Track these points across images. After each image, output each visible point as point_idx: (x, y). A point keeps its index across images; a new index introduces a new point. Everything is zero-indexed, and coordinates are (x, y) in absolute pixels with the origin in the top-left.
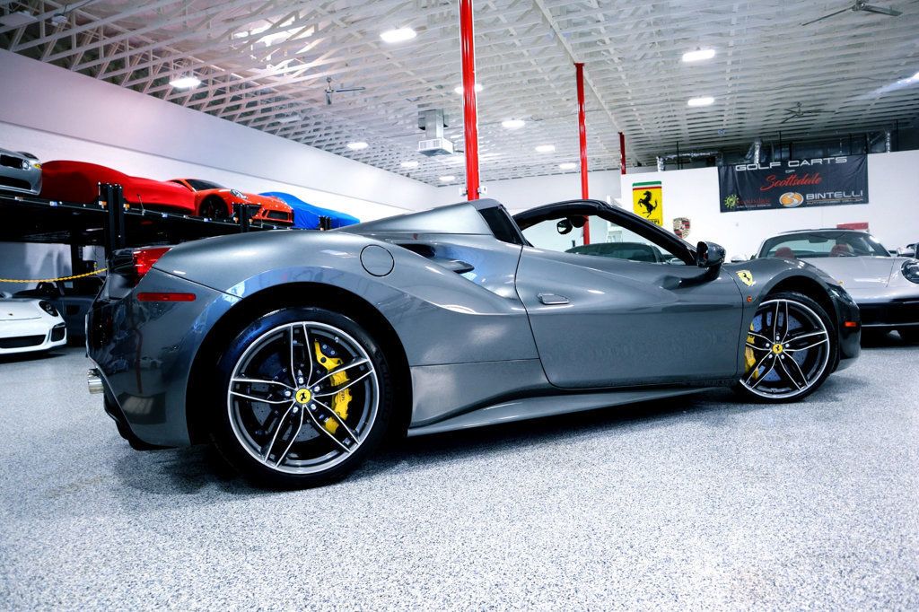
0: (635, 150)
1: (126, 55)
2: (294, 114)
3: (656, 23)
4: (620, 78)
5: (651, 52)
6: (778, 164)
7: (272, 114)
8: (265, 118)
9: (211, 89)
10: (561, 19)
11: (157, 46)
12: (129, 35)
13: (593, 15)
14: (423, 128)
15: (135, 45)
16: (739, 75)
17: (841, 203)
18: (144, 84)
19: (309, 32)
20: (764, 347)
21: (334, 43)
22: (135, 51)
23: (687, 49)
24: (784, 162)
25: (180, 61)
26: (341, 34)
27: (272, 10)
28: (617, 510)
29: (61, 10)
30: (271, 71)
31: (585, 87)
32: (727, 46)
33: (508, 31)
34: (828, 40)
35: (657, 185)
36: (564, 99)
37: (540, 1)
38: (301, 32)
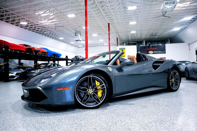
0: (120, 41)
1: (10, 16)
2: (48, 31)
3: (124, 16)
4: (117, 27)
5: (123, 22)
6: (148, 45)
7: (43, 31)
8: (41, 32)
9: (30, 25)
10: (105, 14)
11: (18, 15)
12: (11, 12)
13: (112, 14)
14: (76, 35)
15: (13, 14)
16: (141, 27)
17: (160, 53)
18: (14, 23)
19: (52, 14)
21: (57, 16)
22: (12, 16)
23: (131, 21)
24: (150, 45)
25: (23, 18)
26: (59, 15)
27: (44, 9)
28: (118, 114)
30: (43, 22)
31: (110, 28)
32: (139, 21)
33: (94, 16)
34: (158, 21)
35: (124, 49)
36: (105, 30)
37: (101, 10)
38: (50, 14)
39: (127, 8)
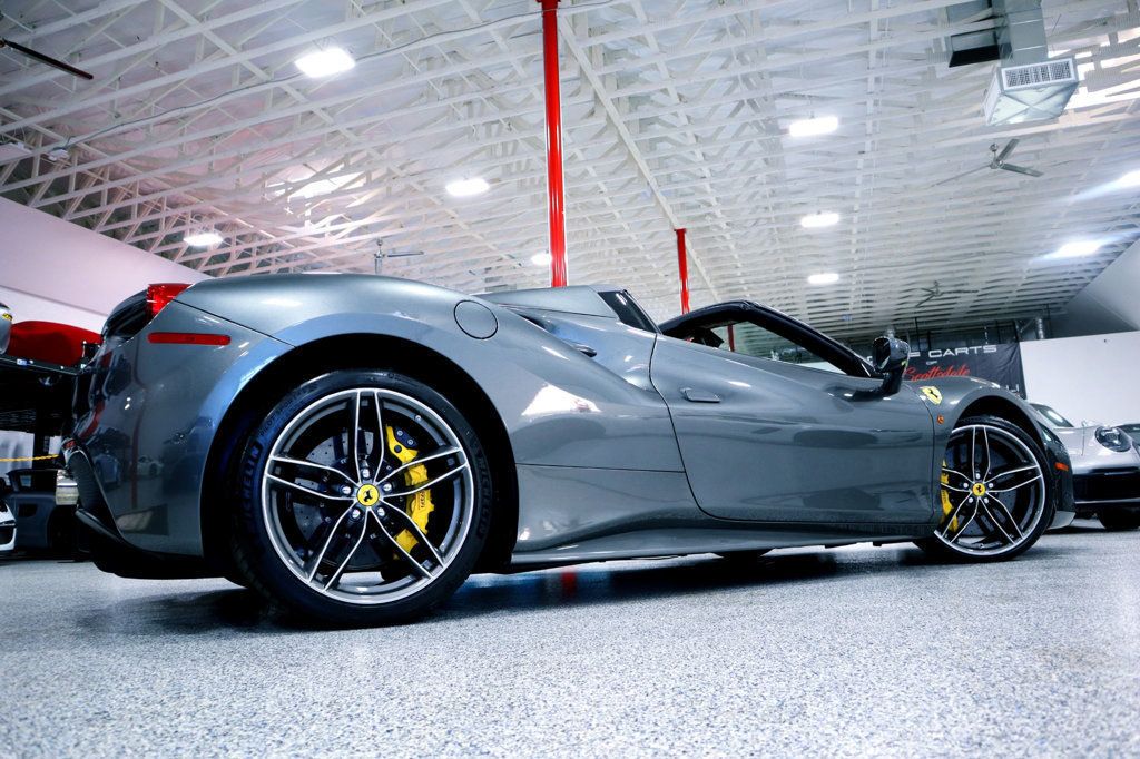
0: (746, 342)
3: (769, 182)
4: (728, 248)
5: (764, 218)
6: (918, 353)
9: (234, 249)
10: (659, 173)
11: (173, 194)
12: (141, 178)
13: (696, 170)
15: (145, 194)
16: (866, 246)
18: (152, 241)
19: (361, 184)
20: (962, 487)
21: (389, 196)
22: (147, 198)
23: (806, 214)
24: (923, 352)
25: (198, 217)
26: (397, 186)
29: (62, 144)
31: (687, 259)
33: (597, 188)
36: (661, 274)
37: (634, 150)
38: (353, 181)
39: (785, 131)
